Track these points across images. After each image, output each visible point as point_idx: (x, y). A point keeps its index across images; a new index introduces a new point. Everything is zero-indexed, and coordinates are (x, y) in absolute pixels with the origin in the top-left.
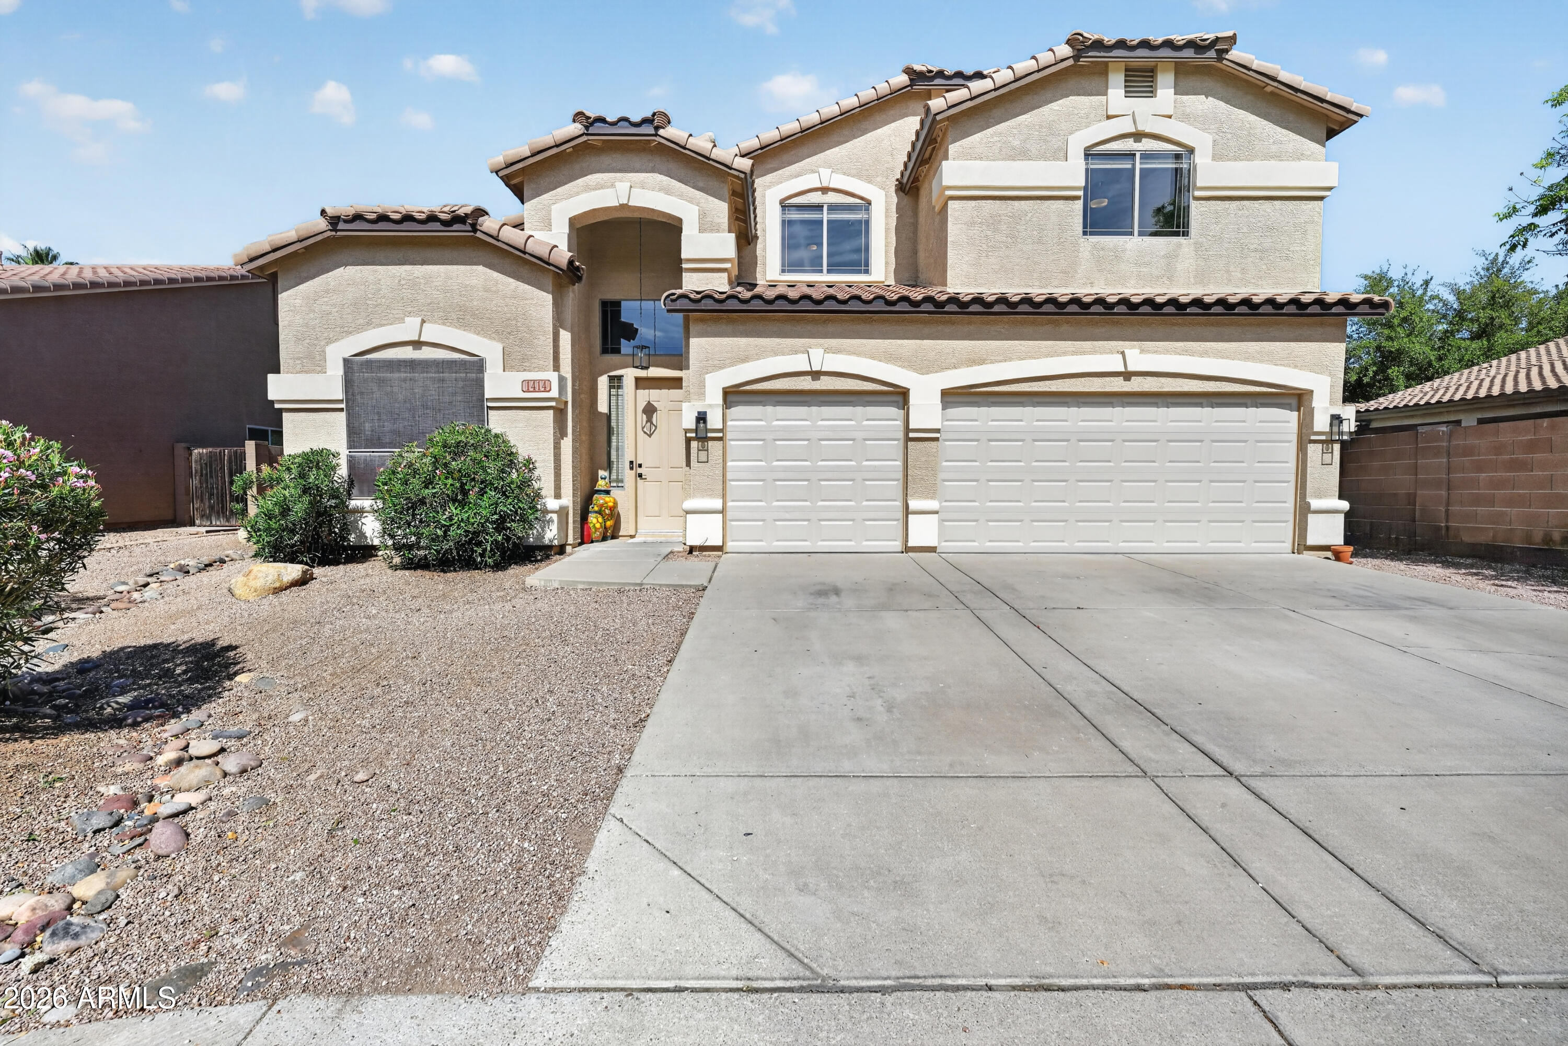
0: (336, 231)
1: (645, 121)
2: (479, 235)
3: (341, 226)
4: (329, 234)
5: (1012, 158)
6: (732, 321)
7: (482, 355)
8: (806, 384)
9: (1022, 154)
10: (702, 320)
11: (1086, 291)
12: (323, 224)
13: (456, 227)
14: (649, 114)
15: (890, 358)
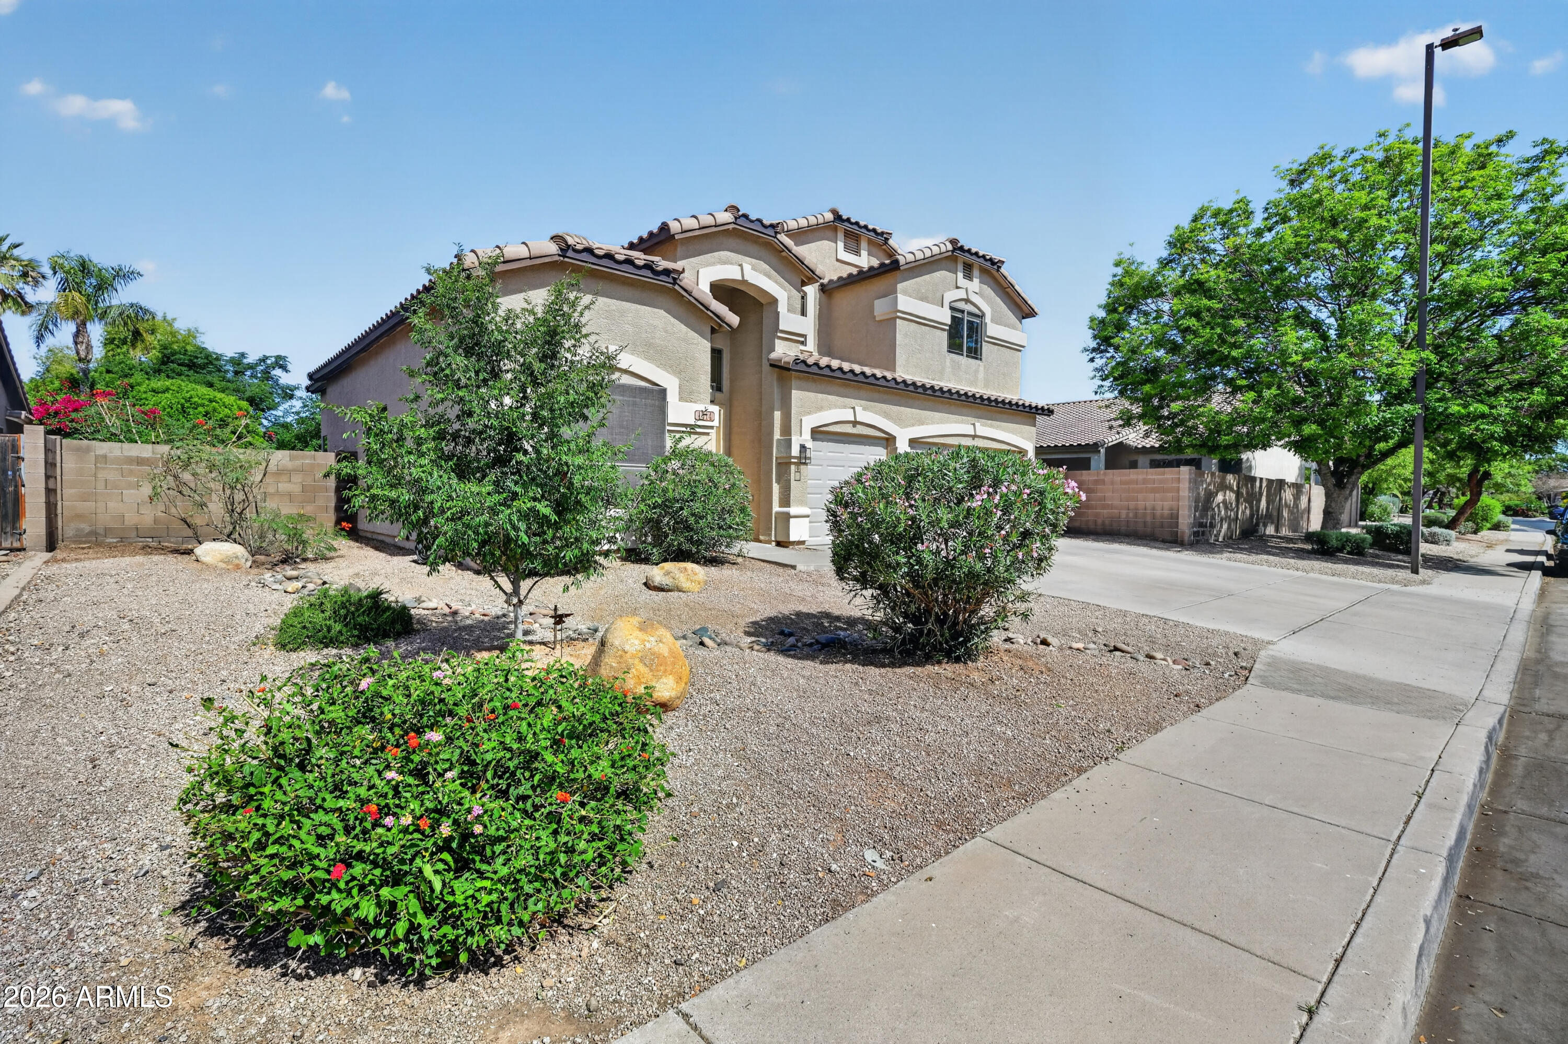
0: (564, 256)
1: (772, 226)
2: (677, 287)
3: (570, 253)
4: (557, 258)
5: (922, 299)
6: (814, 381)
7: (665, 386)
8: (849, 429)
9: (924, 299)
10: (799, 378)
11: (946, 384)
12: (553, 248)
13: (662, 278)
14: (775, 222)
15: (887, 416)
